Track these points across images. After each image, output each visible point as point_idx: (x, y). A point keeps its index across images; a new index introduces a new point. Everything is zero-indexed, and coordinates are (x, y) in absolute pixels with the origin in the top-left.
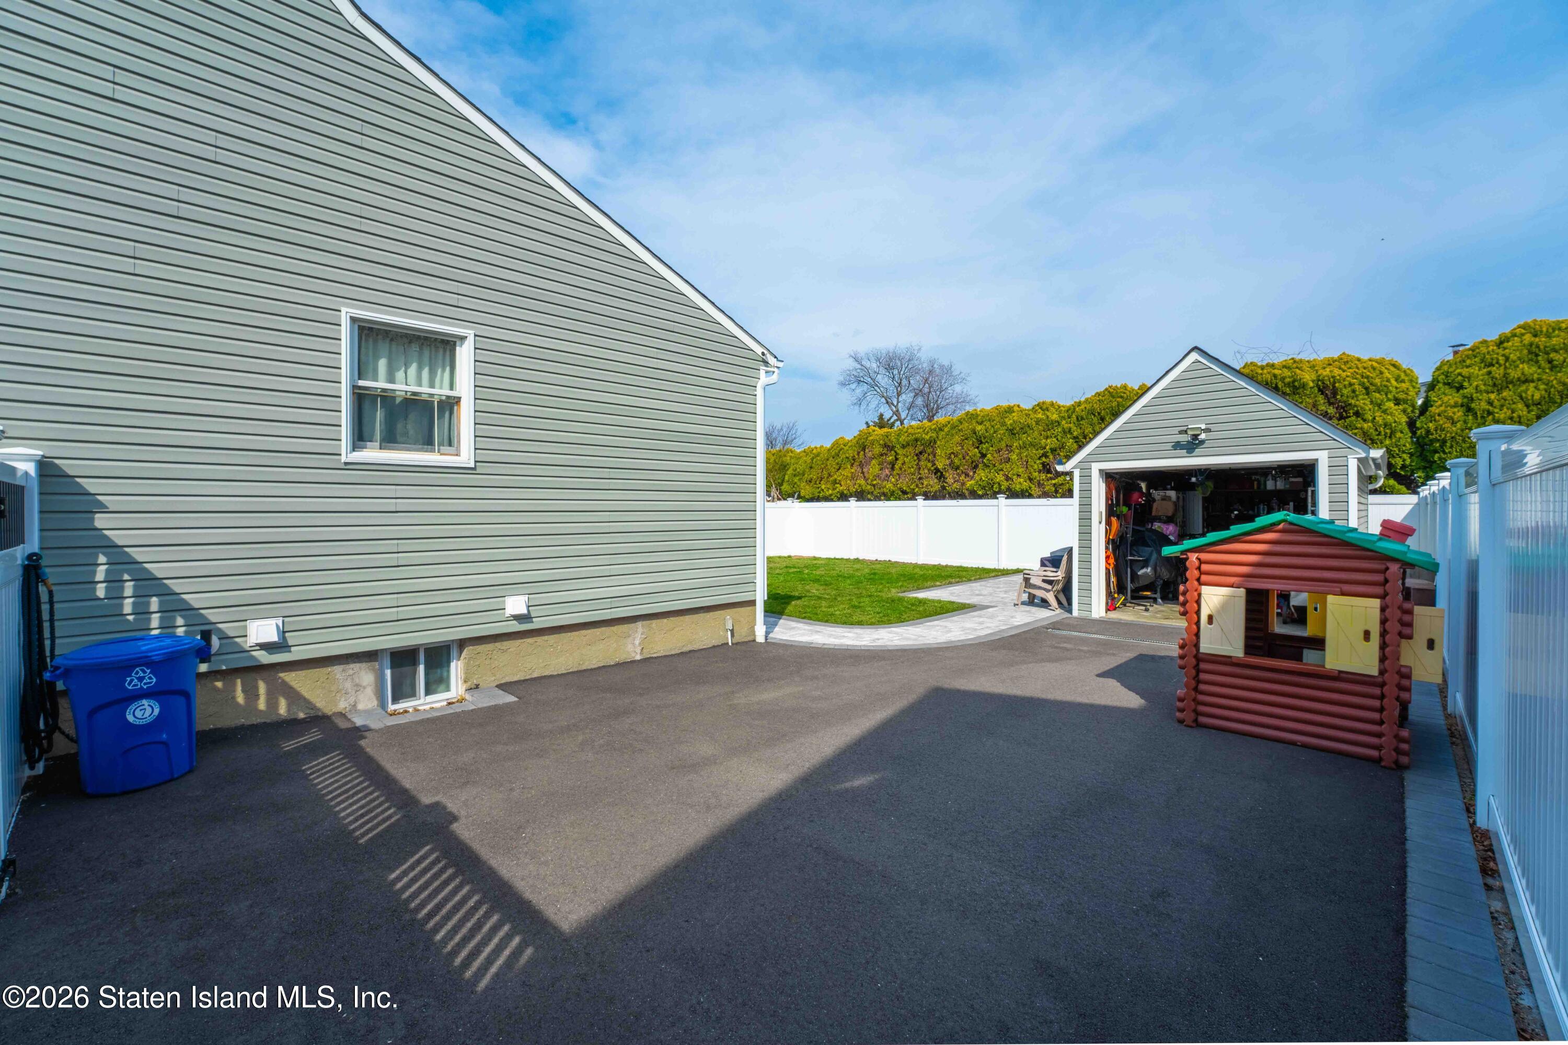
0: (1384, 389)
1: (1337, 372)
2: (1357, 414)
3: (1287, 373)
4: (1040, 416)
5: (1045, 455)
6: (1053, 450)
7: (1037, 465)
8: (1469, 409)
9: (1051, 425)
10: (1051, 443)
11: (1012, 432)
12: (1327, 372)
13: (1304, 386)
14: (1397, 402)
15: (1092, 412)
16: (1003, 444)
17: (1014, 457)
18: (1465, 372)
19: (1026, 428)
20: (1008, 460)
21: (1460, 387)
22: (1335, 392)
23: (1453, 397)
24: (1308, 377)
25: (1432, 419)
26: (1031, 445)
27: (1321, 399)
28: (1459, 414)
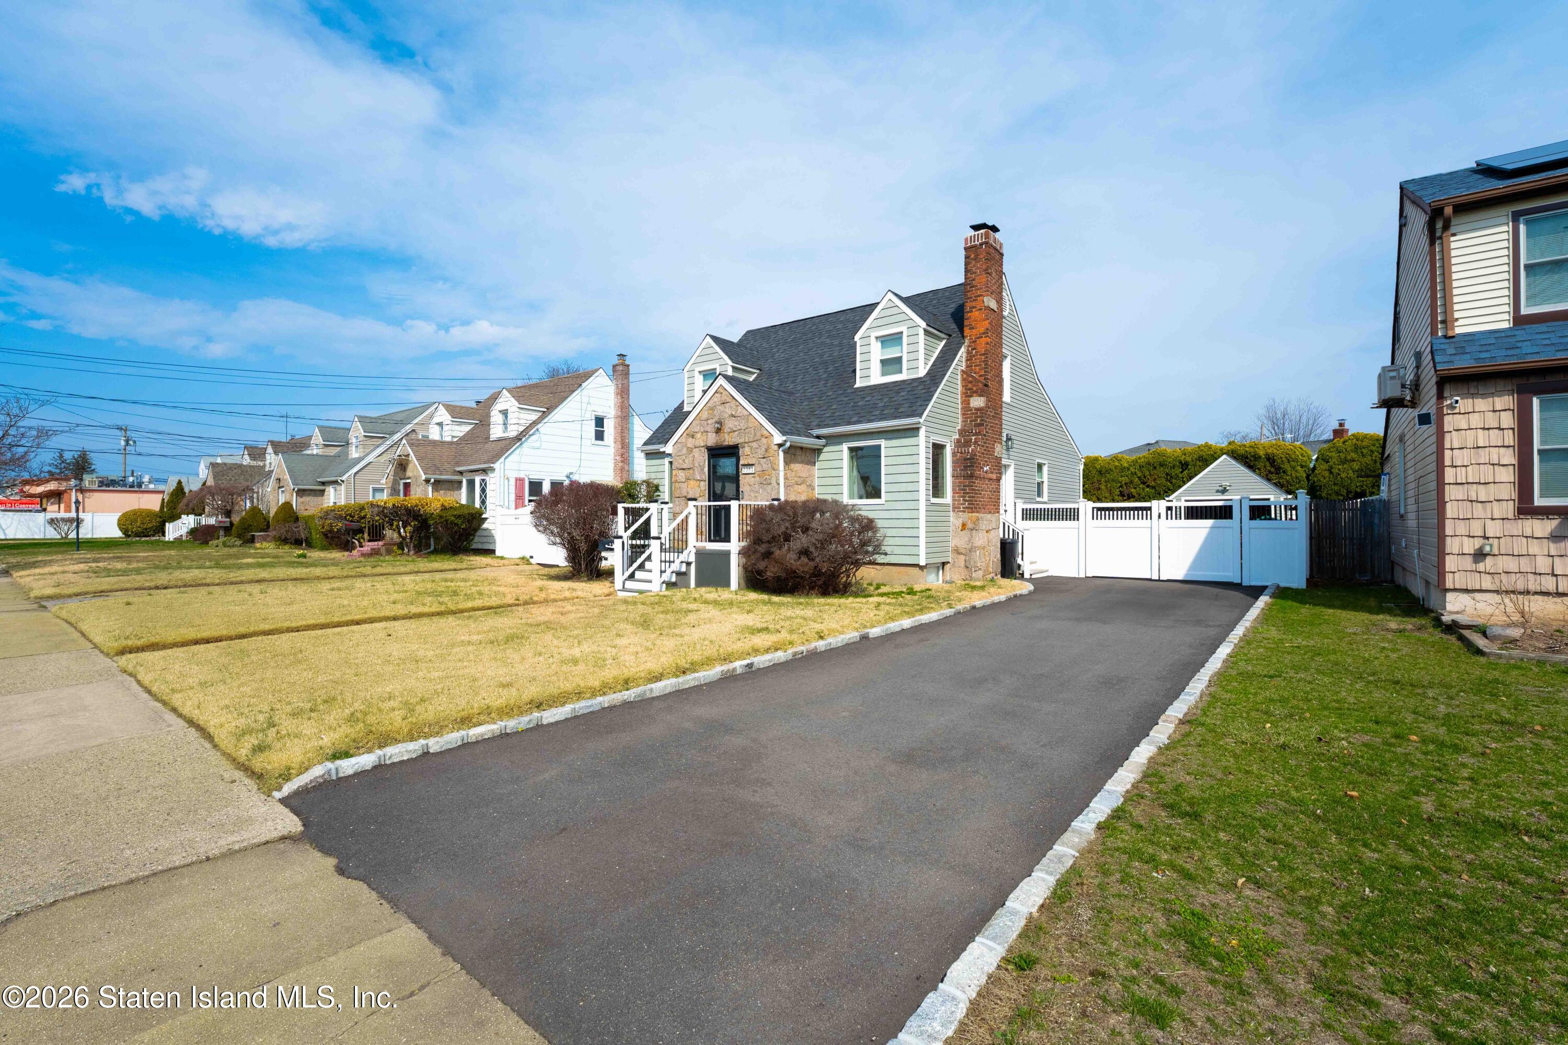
0: (1296, 460)
1: (1275, 451)
2: (1284, 472)
3: (1252, 450)
4: (1117, 464)
5: (1121, 486)
6: (1126, 484)
7: (1117, 492)
8: (1331, 473)
9: (1123, 469)
10: (1124, 480)
11: (1100, 472)
12: (1270, 451)
13: (1260, 457)
14: (1302, 466)
15: (1149, 464)
16: (1095, 480)
17: (1103, 487)
18: (1330, 454)
19: (1109, 471)
20: (1099, 489)
21: (1328, 462)
22: (1274, 461)
23: (1325, 466)
24: (1262, 453)
25: (1316, 476)
26: (1113, 480)
27: (1268, 464)
28: (1327, 474)
